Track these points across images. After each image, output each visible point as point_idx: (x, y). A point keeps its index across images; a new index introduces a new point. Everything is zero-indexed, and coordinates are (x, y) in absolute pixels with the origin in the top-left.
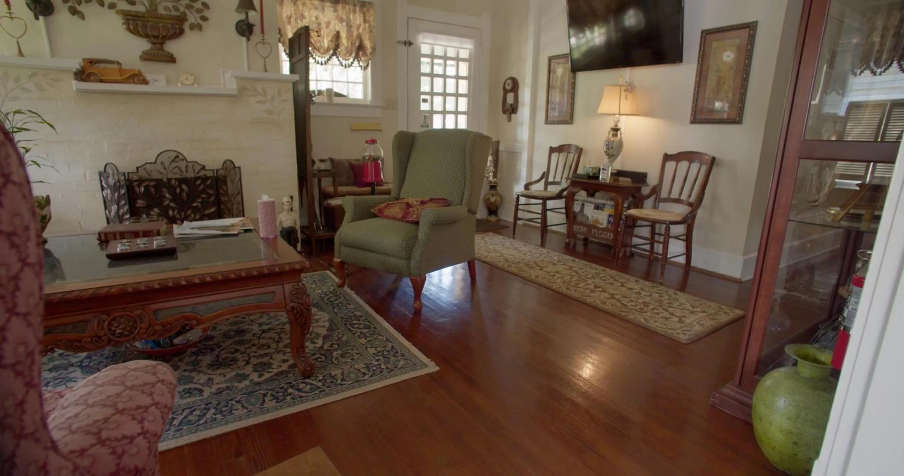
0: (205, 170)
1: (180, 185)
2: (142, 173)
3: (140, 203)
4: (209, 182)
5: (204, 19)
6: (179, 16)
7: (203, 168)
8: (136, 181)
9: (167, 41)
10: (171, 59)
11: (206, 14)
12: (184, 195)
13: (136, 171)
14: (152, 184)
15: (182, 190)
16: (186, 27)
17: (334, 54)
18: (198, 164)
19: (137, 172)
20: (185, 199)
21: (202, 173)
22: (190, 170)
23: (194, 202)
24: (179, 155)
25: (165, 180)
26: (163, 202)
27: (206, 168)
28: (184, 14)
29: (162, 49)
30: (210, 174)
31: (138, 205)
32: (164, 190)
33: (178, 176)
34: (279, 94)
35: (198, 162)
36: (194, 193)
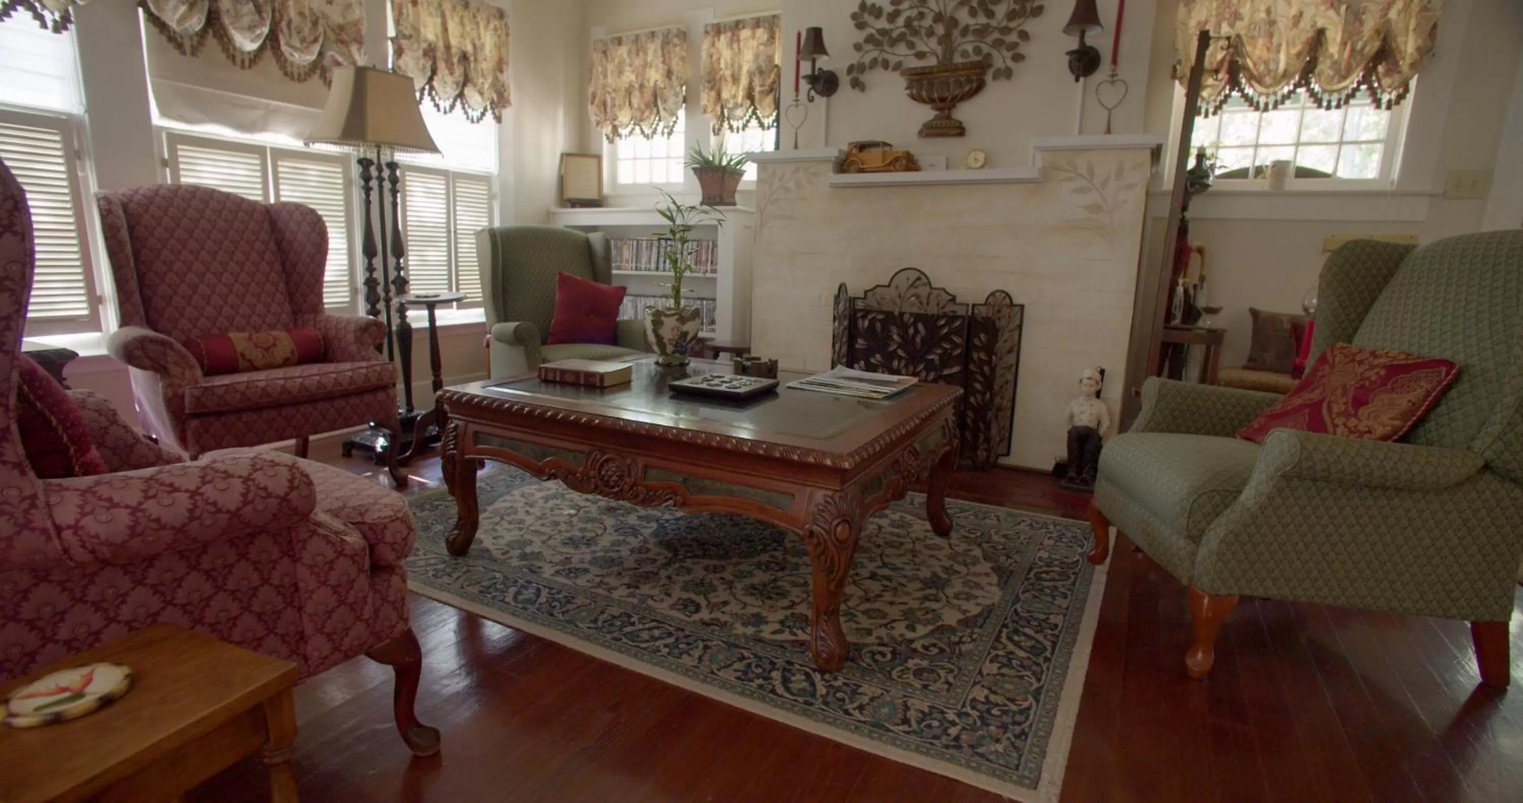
0: (955, 304)
1: (915, 324)
2: (872, 302)
3: (861, 343)
4: (958, 323)
5: (1019, 58)
6: (980, 62)
7: (953, 299)
8: (860, 310)
9: (958, 105)
10: (960, 131)
11: (1023, 49)
12: (918, 339)
13: (863, 296)
14: (881, 317)
15: (917, 331)
16: (989, 77)
17: (1304, 81)
18: (946, 292)
19: (865, 298)
20: (918, 347)
21: (950, 308)
22: (933, 302)
23: (929, 351)
24: (923, 277)
25: (896, 313)
26: (889, 345)
27: (958, 300)
28: (989, 55)
29: (949, 117)
30: (961, 311)
31: (857, 346)
32: (894, 329)
33: (915, 310)
34: (1120, 173)
35: (947, 289)
36: (933, 339)
